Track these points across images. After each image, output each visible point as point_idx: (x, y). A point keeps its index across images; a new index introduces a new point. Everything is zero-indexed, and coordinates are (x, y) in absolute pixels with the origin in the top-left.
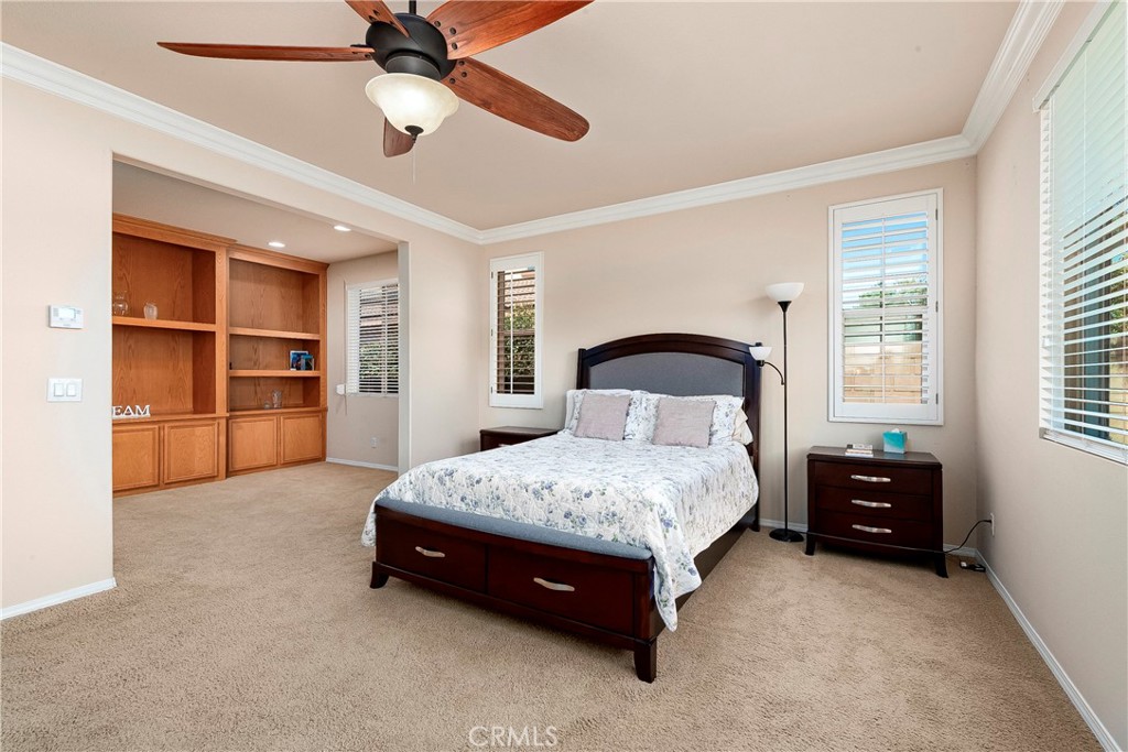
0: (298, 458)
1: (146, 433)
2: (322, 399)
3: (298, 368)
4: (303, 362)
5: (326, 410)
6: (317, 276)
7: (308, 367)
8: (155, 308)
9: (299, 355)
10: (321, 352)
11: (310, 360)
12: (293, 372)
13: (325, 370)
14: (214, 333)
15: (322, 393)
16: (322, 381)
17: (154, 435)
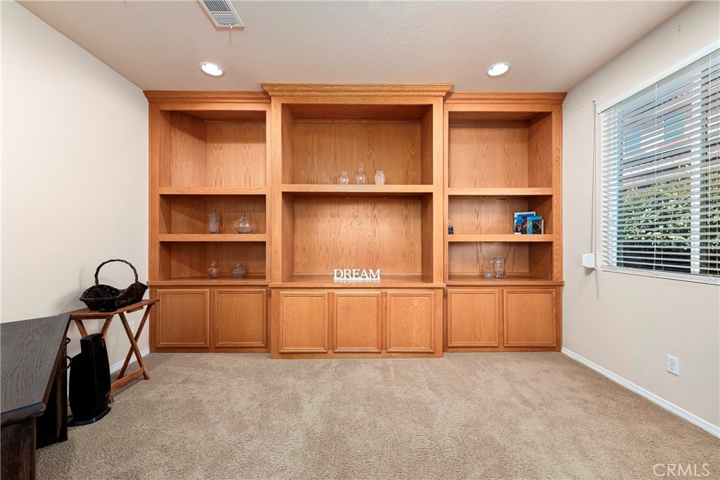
0: (525, 343)
1: (372, 298)
2: (555, 271)
3: (524, 231)
4: (529, 225)
5: (561, 285)
6: (549, 114)
7: (536, 230)
8: (382, 175)
9: (525, 217)
10: (554, 211)
11: (539, 221)
12: (518, 237)
13: (560, 233)
14: (431, 194)
15: (555, 263)
16: (555, 247)
17: (378, 301)
